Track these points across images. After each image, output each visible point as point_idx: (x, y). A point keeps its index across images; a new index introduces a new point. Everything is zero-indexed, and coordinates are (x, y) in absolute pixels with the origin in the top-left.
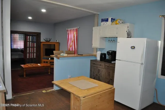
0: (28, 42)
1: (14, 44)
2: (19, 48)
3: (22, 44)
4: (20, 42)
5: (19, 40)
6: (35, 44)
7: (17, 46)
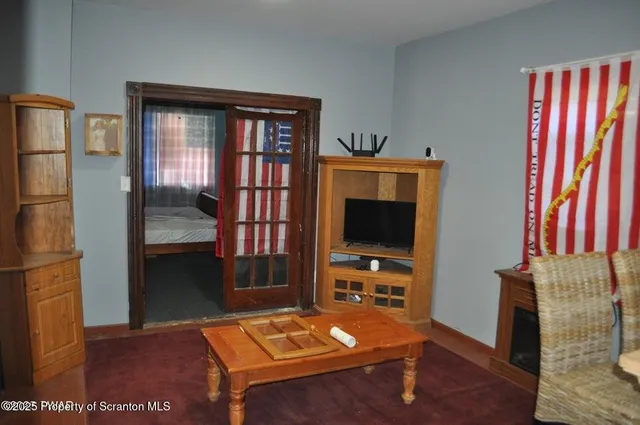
0: (245, 160)
1: (163, 164)
2: (185, 184)
3: (203, 164)
4: (194, 153)
5: (190, 144)
6: (286, 169)
7: (178, 176)
